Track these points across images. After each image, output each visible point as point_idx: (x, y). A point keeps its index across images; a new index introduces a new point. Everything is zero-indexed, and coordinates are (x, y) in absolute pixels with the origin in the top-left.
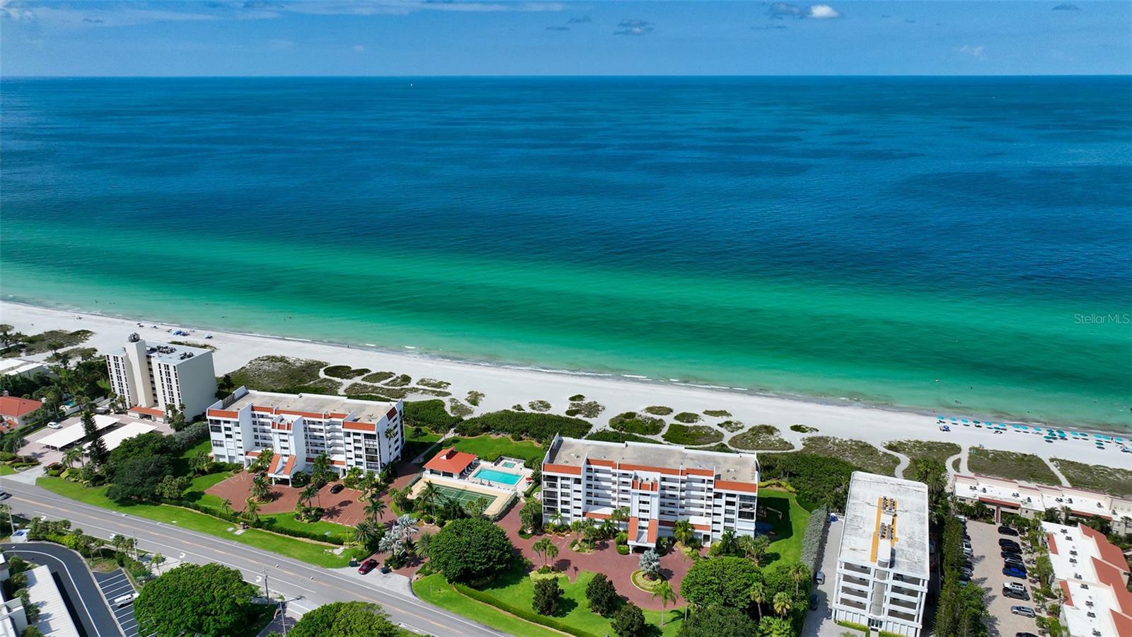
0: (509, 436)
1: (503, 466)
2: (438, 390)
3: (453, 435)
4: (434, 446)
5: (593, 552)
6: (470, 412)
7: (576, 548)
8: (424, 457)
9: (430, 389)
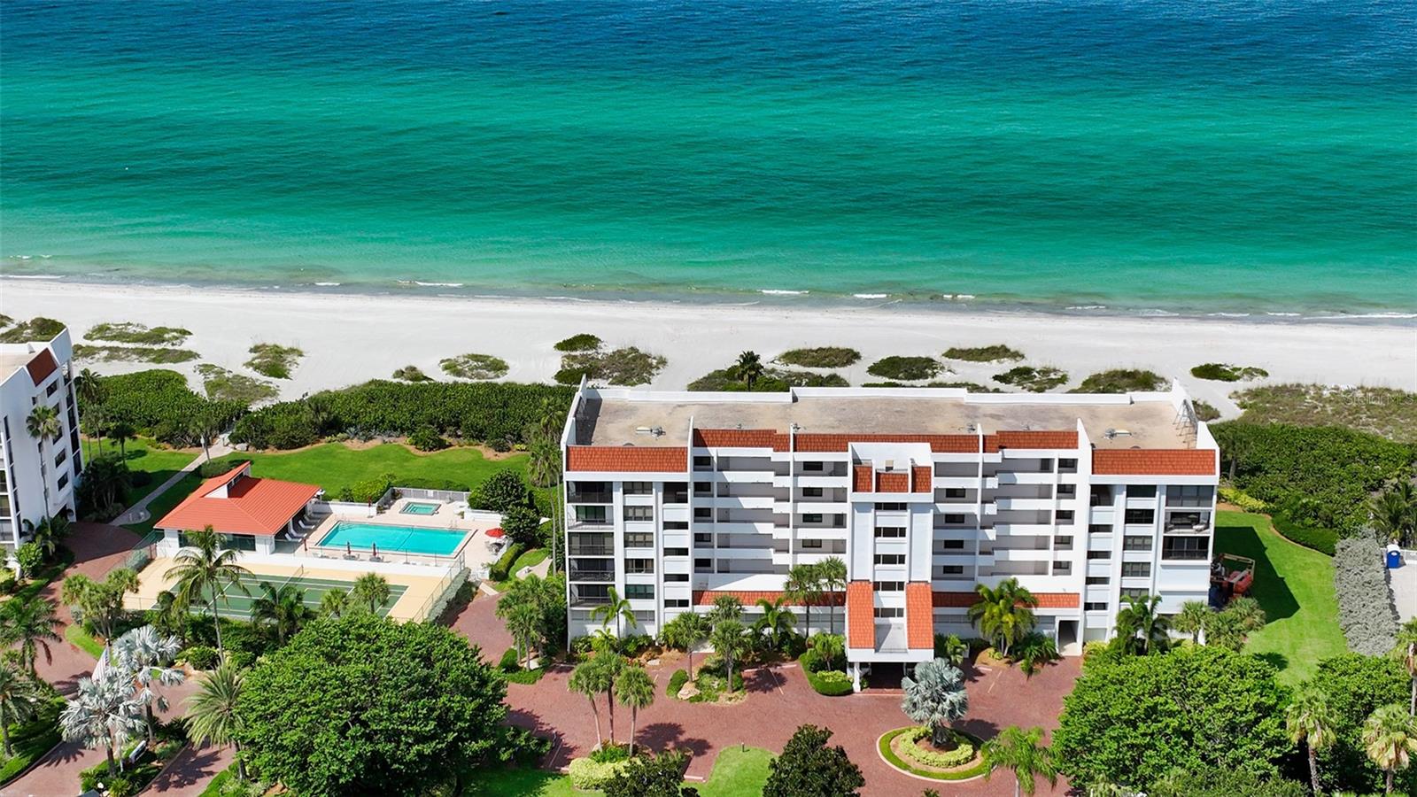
0: (404, 441)
1: (403, 511)
2: (156, 347)
3: (229, 450)
4: (176, 479)
5: (743, 698)
6: (269, 392)
7: (688, 691)
8: (148, 508)
9: (131, 346)
